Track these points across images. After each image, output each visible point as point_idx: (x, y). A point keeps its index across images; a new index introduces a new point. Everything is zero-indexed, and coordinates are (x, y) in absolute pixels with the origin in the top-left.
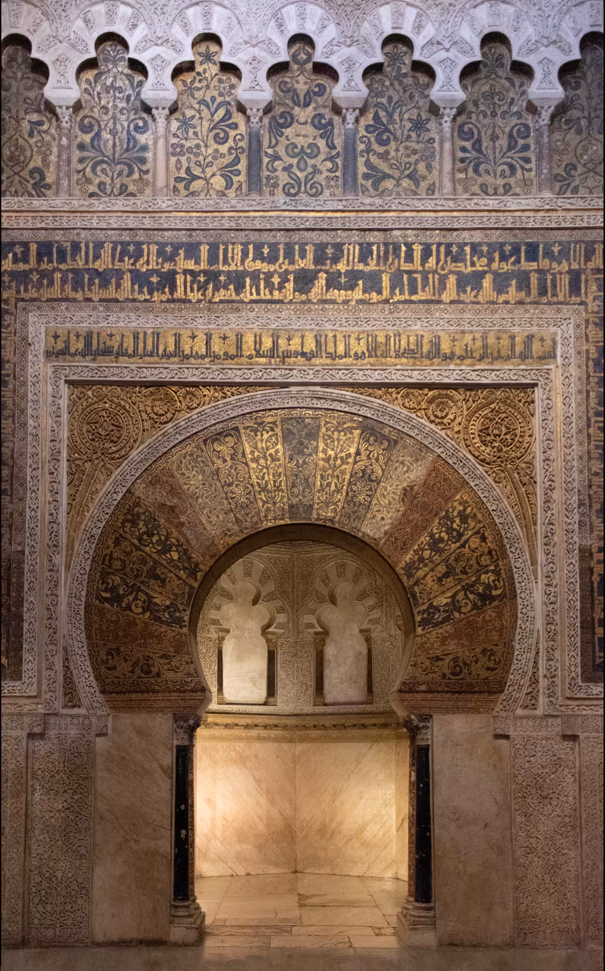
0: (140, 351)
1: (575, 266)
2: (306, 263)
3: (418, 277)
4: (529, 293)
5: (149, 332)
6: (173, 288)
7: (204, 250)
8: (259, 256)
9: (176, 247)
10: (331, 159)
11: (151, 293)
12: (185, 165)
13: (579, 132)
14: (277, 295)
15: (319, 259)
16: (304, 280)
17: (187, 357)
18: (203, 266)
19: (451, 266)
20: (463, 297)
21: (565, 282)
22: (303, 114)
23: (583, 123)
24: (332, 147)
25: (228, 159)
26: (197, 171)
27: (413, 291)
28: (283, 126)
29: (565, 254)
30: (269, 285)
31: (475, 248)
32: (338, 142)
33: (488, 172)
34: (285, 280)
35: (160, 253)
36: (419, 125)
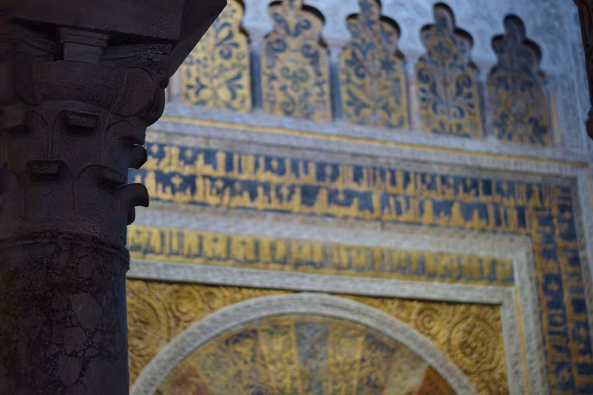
0: (167, 250)
1: (520, 202)
2: (309, 178)
3: (402, 200)
4: (488, 223)
5: (175, 231)
6: (194, 190)
7: (221, 157)
8: (268, 167)
9: (196, 152)
10: (319, 84)
11: (173, 192)
12: (194, 74)
13: (507, 88)
14: (285, 206)
15: (321, 176)
16: (309, 195)
17: (210, 259)
18: (221, 172)
19: (426, 193)
20: (438, 221)
21: (513, 215)
22: (294, 43)
23: (510, 81)
24: (319, 74)
25: (232, 74)
26: (205, 81)
27: (399, 212)
28: (277, 50)
29: (511, 192)
30: (280, 196)
31: (444, 179)
32: (325, 70)
33: (443, 112)
34: (292, 192)
35: (182, 156)
36: (387, 65)
